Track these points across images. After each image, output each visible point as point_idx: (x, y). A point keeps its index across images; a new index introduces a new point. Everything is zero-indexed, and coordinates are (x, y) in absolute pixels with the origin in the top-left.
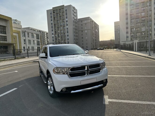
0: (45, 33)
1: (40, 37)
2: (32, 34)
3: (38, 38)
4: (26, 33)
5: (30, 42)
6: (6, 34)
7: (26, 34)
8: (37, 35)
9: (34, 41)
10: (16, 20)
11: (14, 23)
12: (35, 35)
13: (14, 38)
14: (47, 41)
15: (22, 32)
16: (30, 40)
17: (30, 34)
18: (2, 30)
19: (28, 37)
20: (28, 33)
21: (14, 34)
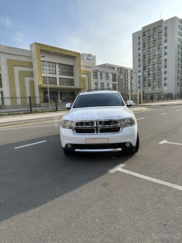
0: (129, 71)
1: (117, 77)
2: (107, 74)
3: (114, 80)
4: (98, 72)
5: (103, 85)
6: (73, 76)
7: (99, 74)
8: (114, 76)
9: (108, 84)
10: (90, 55)
11: (87, 59)
12: (111, 76)
13: (82, 80)
14: (131, 83)
15: (94, 72)
16: (103, 83)
17: (104, 75)
18: (69, 71)
19: (101, 78)
20: (101, 74)
21: (83, 76)
